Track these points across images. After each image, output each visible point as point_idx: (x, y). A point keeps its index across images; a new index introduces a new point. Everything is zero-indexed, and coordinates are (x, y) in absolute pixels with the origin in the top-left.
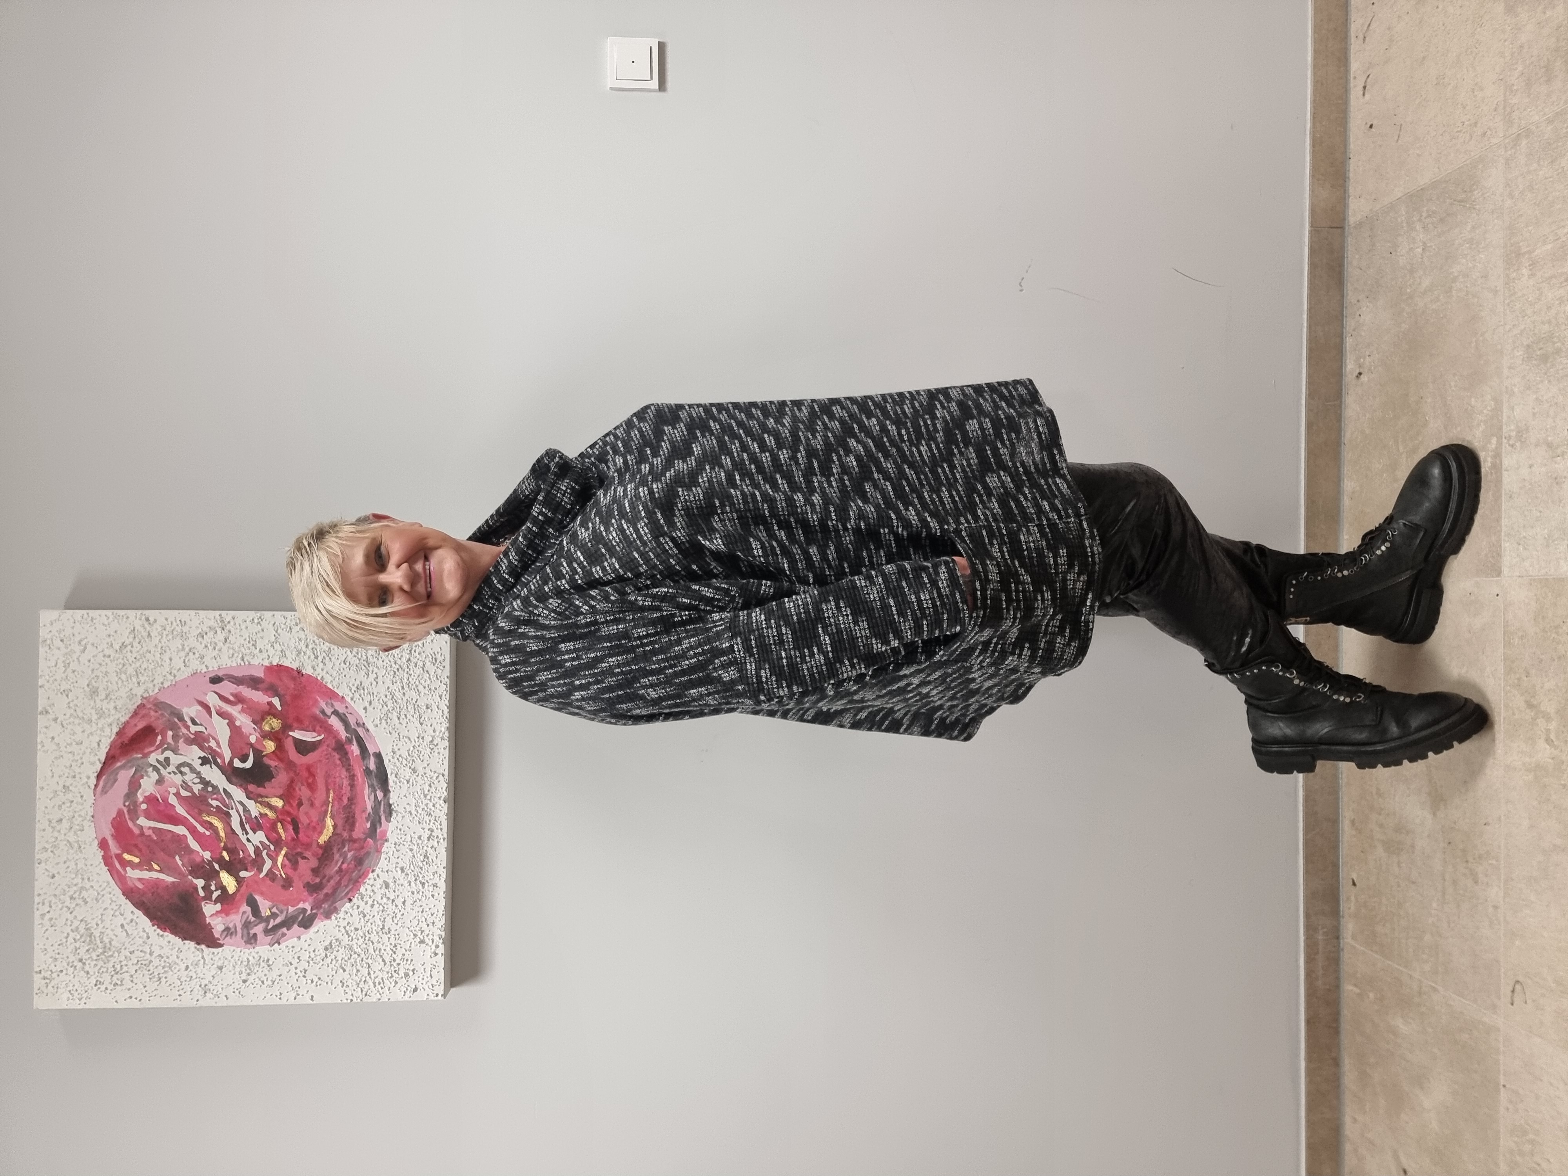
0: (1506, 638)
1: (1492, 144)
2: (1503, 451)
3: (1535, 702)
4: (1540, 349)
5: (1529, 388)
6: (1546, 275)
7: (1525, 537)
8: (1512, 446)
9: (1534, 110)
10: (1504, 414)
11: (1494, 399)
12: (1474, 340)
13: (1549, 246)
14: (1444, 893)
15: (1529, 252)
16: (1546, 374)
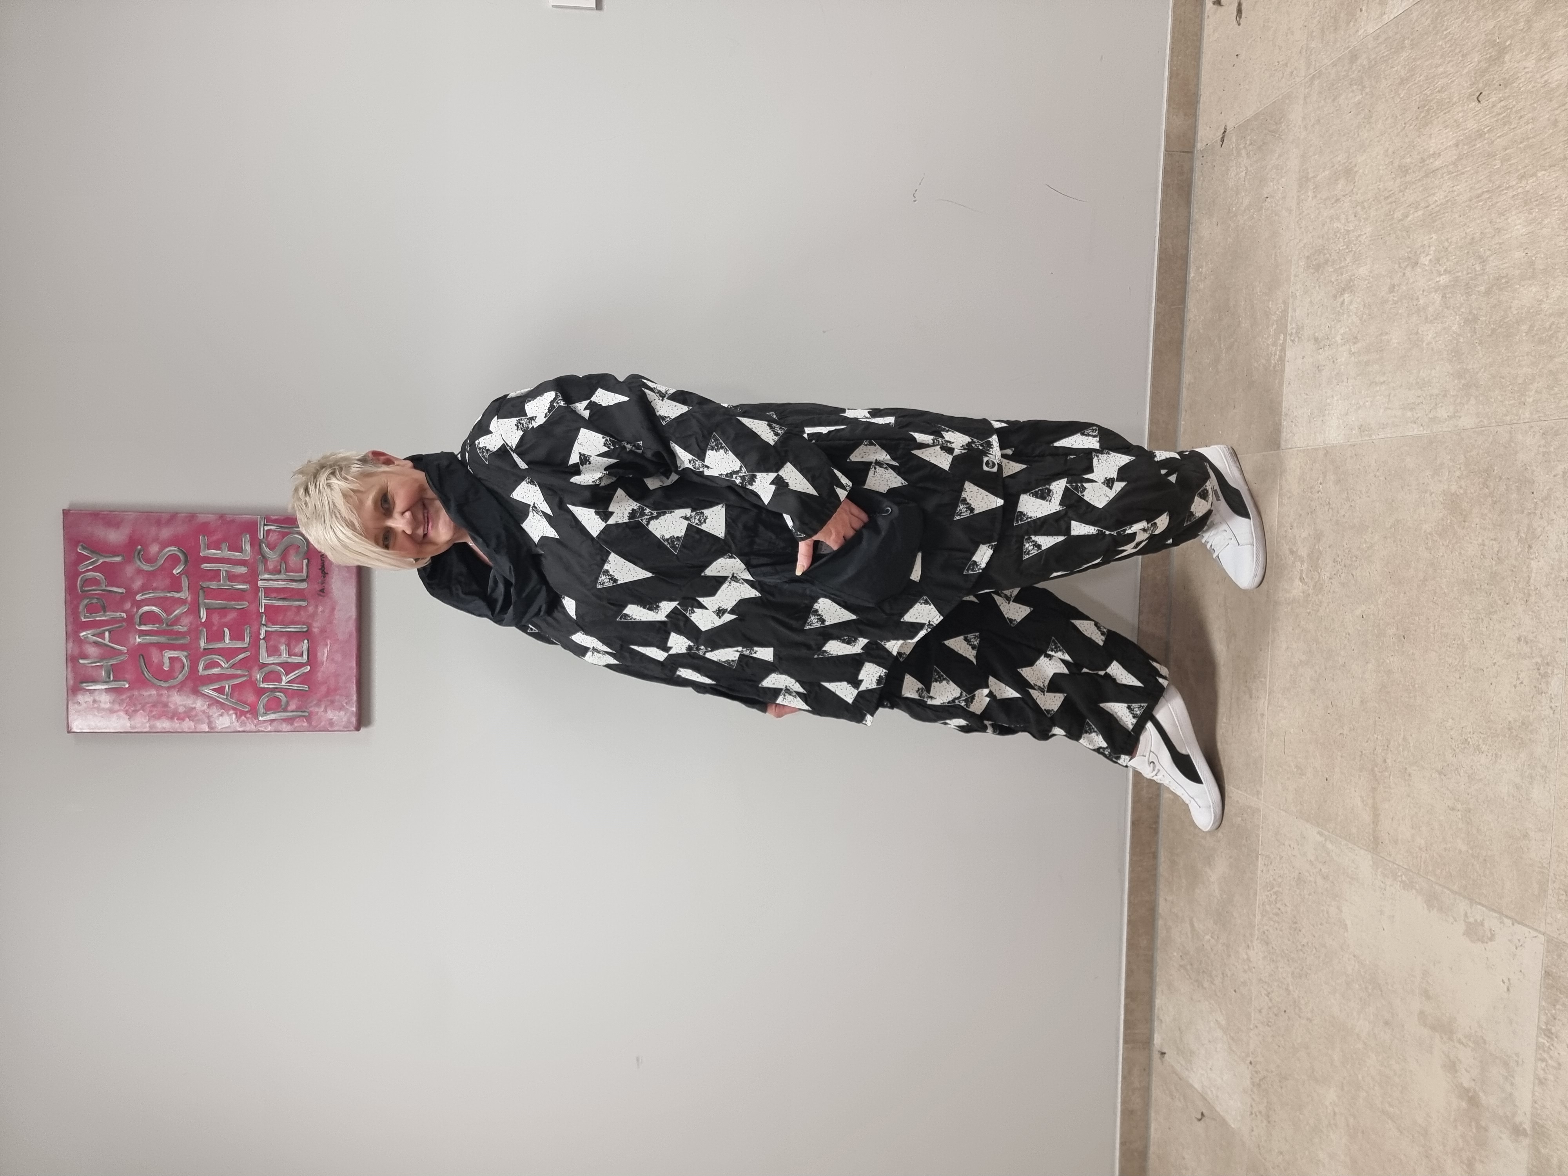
0: (1280, 500)
1: (1296, 82)
2: (1287, 345)
3: (1295, 550)
4: (1316, 260)
5: (1306, 293)
6: (1324, 197)
7: (1296, 416)
8: (1293, 341)
9: (1324, 55)
10: (1289, 315)
11: (1284, 302)
12: (1274, 252)
13: (1327, 172)
14: (1231, 708)
15: (1314, 177)
16: (1317, 280)
